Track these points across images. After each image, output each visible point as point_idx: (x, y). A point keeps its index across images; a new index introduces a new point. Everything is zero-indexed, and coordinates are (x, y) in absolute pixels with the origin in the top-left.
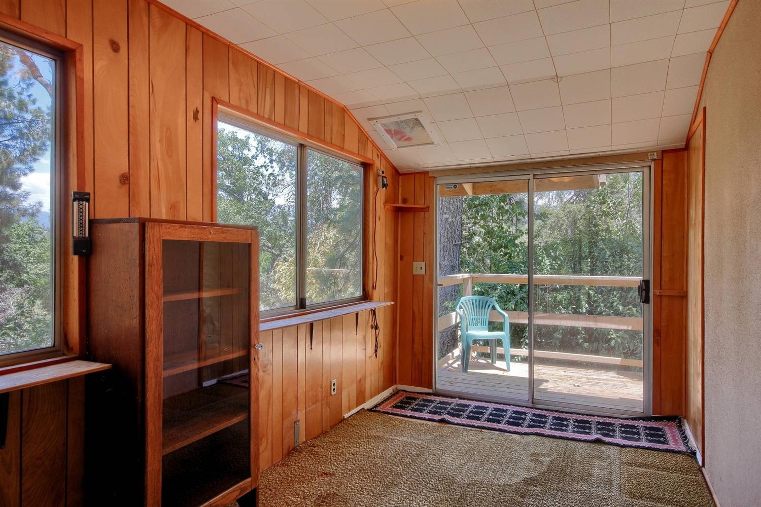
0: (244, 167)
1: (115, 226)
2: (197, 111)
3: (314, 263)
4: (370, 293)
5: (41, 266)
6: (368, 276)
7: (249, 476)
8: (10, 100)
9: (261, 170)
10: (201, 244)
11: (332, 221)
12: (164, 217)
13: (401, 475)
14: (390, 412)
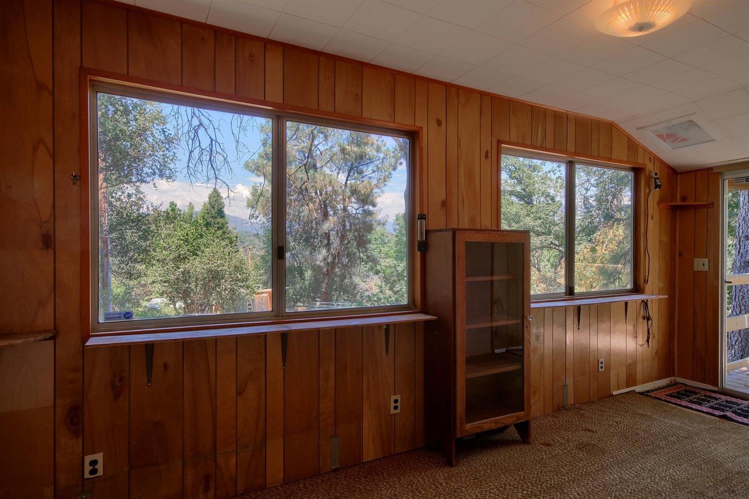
0: (533, 174)
1: (439, 234)
2: (488, 152)
3: (601, 260)
4: (642, 286)
5: (388, 260)
6: (640, 270)
7: (523, 410)
8: (372, 146)
9: (549, 175)
10: (493, 244)
11: (616, 220)
12: (467, 227)
13: (663, 448)
14: (664, 399)
